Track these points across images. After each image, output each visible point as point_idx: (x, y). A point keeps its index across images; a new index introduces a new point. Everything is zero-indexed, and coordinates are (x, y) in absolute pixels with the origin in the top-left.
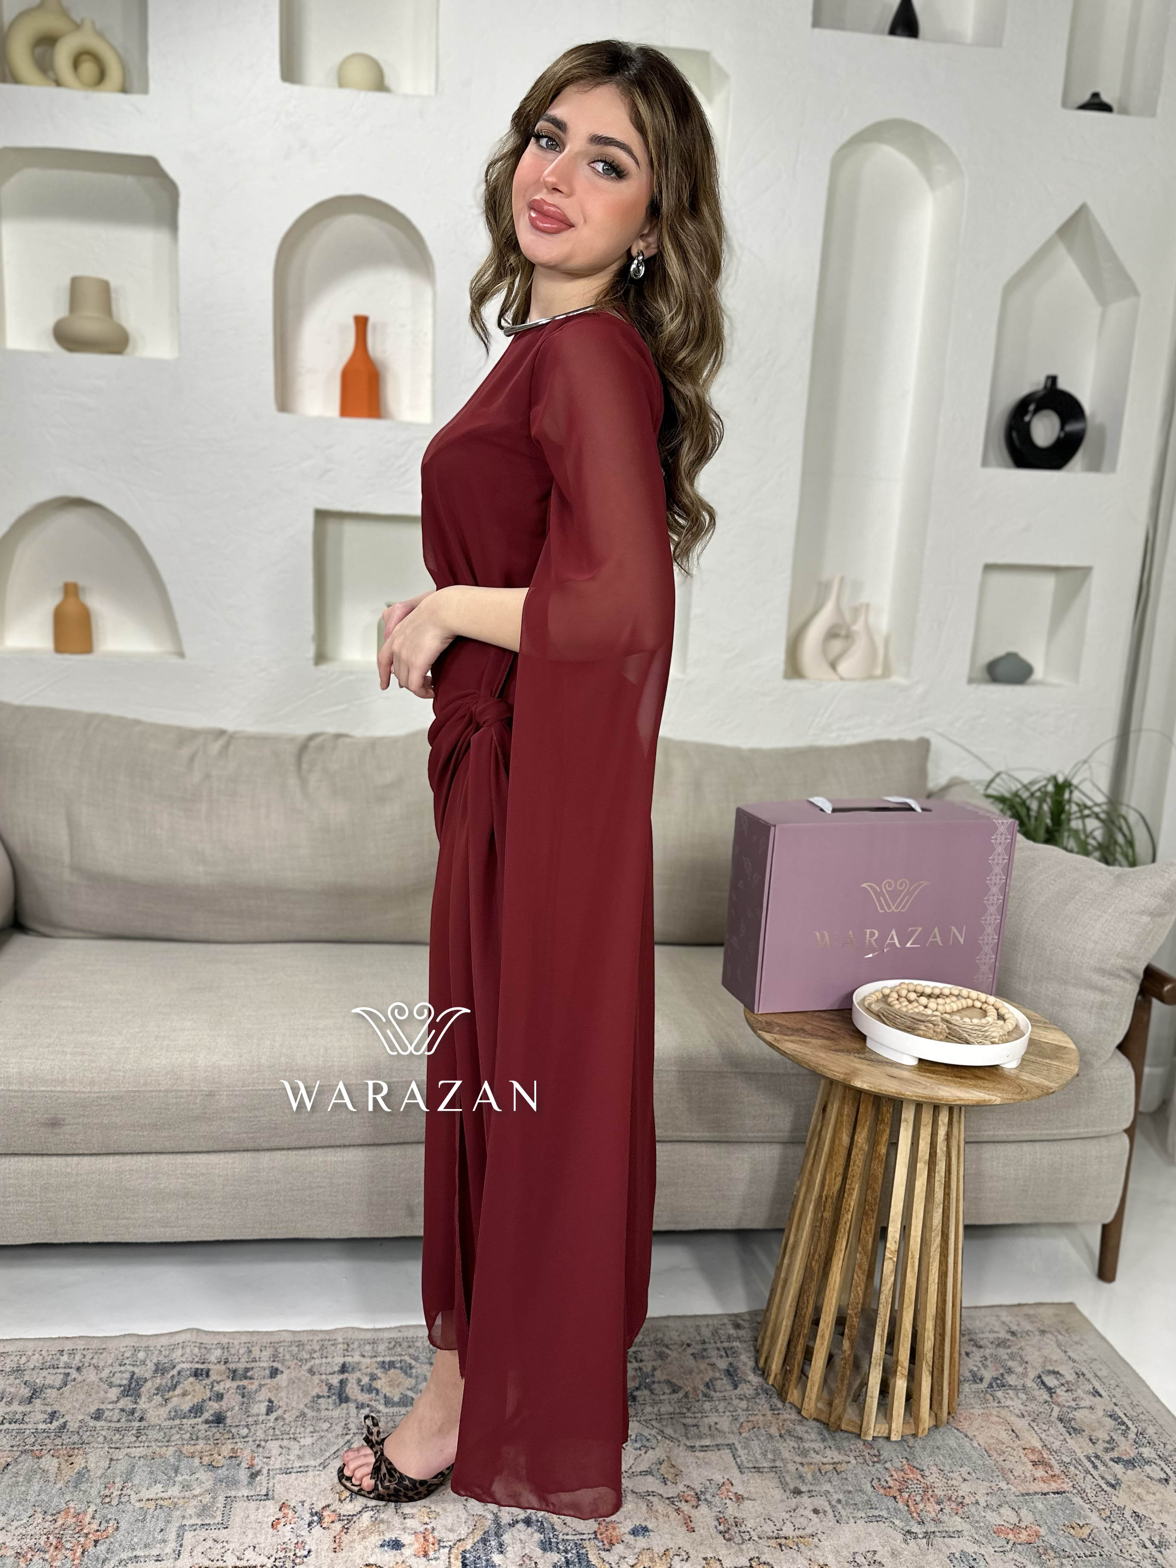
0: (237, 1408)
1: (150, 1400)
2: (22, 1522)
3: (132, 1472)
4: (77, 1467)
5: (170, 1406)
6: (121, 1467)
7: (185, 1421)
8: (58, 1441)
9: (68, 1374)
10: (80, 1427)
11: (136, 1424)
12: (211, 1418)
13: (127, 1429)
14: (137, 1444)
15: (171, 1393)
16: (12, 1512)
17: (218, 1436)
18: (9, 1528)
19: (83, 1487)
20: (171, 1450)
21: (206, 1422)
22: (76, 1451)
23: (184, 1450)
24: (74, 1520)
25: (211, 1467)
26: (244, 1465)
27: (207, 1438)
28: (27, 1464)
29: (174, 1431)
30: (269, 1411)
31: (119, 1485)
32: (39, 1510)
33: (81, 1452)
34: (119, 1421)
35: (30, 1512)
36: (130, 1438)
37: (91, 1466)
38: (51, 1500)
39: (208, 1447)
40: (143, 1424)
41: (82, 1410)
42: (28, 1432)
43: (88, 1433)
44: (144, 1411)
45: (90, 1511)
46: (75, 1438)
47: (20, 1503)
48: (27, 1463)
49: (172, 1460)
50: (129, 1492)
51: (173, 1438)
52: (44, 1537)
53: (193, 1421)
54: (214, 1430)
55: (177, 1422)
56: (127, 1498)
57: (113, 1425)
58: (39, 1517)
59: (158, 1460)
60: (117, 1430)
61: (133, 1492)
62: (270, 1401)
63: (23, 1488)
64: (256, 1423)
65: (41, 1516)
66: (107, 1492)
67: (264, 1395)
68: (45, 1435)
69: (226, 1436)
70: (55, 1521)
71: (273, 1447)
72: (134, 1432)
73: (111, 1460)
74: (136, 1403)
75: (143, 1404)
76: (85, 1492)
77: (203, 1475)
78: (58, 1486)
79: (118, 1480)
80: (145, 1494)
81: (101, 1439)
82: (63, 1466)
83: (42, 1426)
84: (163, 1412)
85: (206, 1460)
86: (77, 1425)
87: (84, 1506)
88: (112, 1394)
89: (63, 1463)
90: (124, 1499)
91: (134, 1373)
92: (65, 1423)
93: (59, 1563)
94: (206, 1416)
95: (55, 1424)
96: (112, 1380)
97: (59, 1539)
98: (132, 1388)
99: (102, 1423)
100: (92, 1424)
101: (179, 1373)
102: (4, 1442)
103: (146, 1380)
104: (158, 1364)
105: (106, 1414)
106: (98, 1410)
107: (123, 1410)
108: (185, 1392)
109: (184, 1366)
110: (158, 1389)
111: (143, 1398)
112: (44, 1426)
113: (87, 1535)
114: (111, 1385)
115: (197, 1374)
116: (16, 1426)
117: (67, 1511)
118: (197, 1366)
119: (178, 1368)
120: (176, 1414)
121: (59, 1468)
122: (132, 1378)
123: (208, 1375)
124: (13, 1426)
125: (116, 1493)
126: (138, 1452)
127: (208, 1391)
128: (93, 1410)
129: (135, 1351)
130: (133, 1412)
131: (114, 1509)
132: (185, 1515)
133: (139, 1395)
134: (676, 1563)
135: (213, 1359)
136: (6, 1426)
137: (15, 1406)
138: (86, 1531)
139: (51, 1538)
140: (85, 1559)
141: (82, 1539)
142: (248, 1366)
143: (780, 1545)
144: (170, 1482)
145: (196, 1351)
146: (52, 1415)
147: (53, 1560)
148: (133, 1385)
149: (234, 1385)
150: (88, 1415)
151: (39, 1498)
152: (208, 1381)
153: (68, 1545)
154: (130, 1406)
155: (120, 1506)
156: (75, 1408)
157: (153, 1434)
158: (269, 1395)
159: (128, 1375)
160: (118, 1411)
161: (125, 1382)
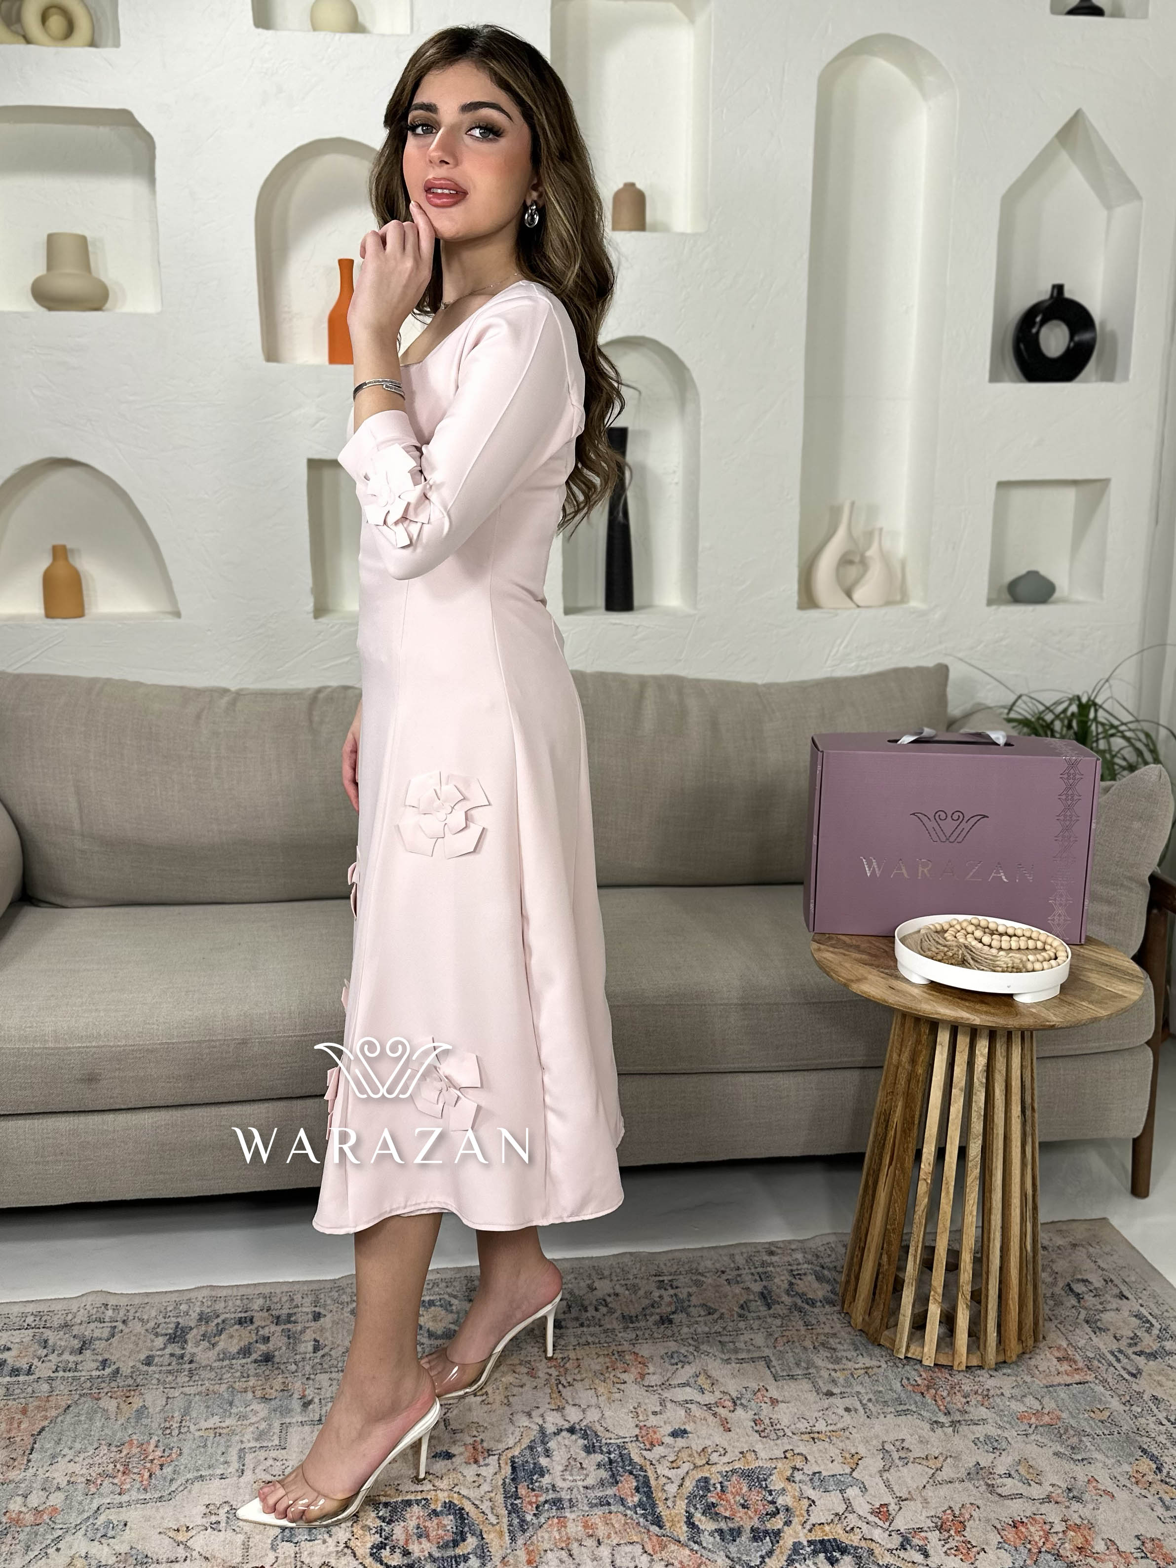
0: (284, 1348)
1: (197, 1344)
2: (89, 1454)
3: (189, 1407)
4: (135, 1407)
5: (217, 1349)
6: (179, 1403)
7: (234, 1361)
8: (113, 1384)
9: (115, 1327)
10: (133, 1372)
11: (187, 1366)
12: (259, 1358)
13: (179, 1371)
14: (191, 1383)
15: (217, 1338)
16: (78, 1446)
17: (267, 1373)
18: (77, 1459)
19: (144, 1422)
20: (224, 1386)
21: (256, 1361)
22: (132, 1393)
23: (236, 1387)
24: (139, 1449)
25: (265, 1399)
26: (296, 1396)
27: (257, 1375)
28: (87, 1405)
29: (224, 1370)
30: (316, 1349)
31: (177, 1418)
32: (103, 1442)
33: (137, 1393)
34: (169, 1365)
35: (96, 1445)
36: (183, 1378)
37: (149, 1404)
38: (114, 1434)
39: (260, 1382)
40: (193, 1366)
41: (132, 1358)
42: (83, 1378)
43: (141, 1377)
44: (193, 1355)
45: (153, 1442)
46: (130, 1381)
47: (85, 1438)
49: (226, 1395)
50: (188, 1424)
51: (225, 1376)
52: (112, 1466)
53: (242, 1361)
54: (264, 1368)
55: (227, 1362)
56: (186, 1429)
57: (164, 1368)
58: (104, 1449)
59: (213, 1396)
60: (169, 1372)
61: (191, 1424)
62: (315, 1340)
63: (86, 1426)
65: (106, 1448)
66: (167, 1424)
67: (309, 1336)
68: (100, 1380)
69: (276, 1372)
70: (121, 1451)
71: (323, 1379)
72: (186, 1373)
73: (168, 1398)
74: (183, 1348)
75: (190, 1348)
76: (145, 1426)
77: (255, 1406)
78: (119, 1423)
79: (176, 1414)
80: (203, 1425)
81: (155, 1381)
82: (123, 1406)
83: (95, 1373)
84: (212, 1354)
85: (259, 1393)
86: (129, 1371)
87: (146, 1438)
88: (160, 1342)
89: (122, 1403)
90: (182, 1430)
91: (178, 1323)
92: (118, 1370)
93: (128, 1486)
94: (254, 1356)
95: (108, 1371)
96: (158, 1330)
97: (126, 1465)
98: (178, 1336)
99: (153, 1368)
100: (146, 1368)
101: (223, 1321)
102: (61, 1388)
103: (191, 1329)
104: (201, 1314)
105: (156, 1360)
106: (148, 1357)
107: (172, 1355)
108: (232, 1337)
109: (227, 1316)
110: (204, 1335)
111: (190, 1344)
112: (98, 1373)
113: (152, 1461)
114: (157, 1335)
115: (240, 1322)
116: (71, 1374)
117: (131, 1442)
118: (240, 1315)
119: (222, 1317)
120: (224, 1356)
121: (118, 1407)
122: (177, 1327)
123: (252, 1322)
124: (68, 1374)
125: (175, 1425)
126: (192, 1390)
127: (254, 1336)
128: (143, 1357)
129: (177, 1304)
130: (182, 1357)
131: (175, 1439)
132: (244, 1440)
133: (186, 1342)
134: (715, 1457)
135: (256, 1307)
136: (61, 1374)
137: (66, 1356)
138: (150, 1458)
139: (118, 1466)
140: (153, 1481)
141: (148, 1465)
142: (291, 1312)
143: (813, 1439)
144: (227, 1414)
145: (238, 1302)
146: (104, 1363)
147: (122, 1484)
148: (178, 1333)
149: (279, 1329)
150: (139, 1361)
151: (103, 1433)
152: (253, 1327)
153: (135, 1470)
154: (178, 1352)
155: (180, 1436)
156: (125, 1356)
157: (205, 1374)
158: (314, 1336)
159: (173, 1326)
160: (168, 1356)
161: (170, 1331)
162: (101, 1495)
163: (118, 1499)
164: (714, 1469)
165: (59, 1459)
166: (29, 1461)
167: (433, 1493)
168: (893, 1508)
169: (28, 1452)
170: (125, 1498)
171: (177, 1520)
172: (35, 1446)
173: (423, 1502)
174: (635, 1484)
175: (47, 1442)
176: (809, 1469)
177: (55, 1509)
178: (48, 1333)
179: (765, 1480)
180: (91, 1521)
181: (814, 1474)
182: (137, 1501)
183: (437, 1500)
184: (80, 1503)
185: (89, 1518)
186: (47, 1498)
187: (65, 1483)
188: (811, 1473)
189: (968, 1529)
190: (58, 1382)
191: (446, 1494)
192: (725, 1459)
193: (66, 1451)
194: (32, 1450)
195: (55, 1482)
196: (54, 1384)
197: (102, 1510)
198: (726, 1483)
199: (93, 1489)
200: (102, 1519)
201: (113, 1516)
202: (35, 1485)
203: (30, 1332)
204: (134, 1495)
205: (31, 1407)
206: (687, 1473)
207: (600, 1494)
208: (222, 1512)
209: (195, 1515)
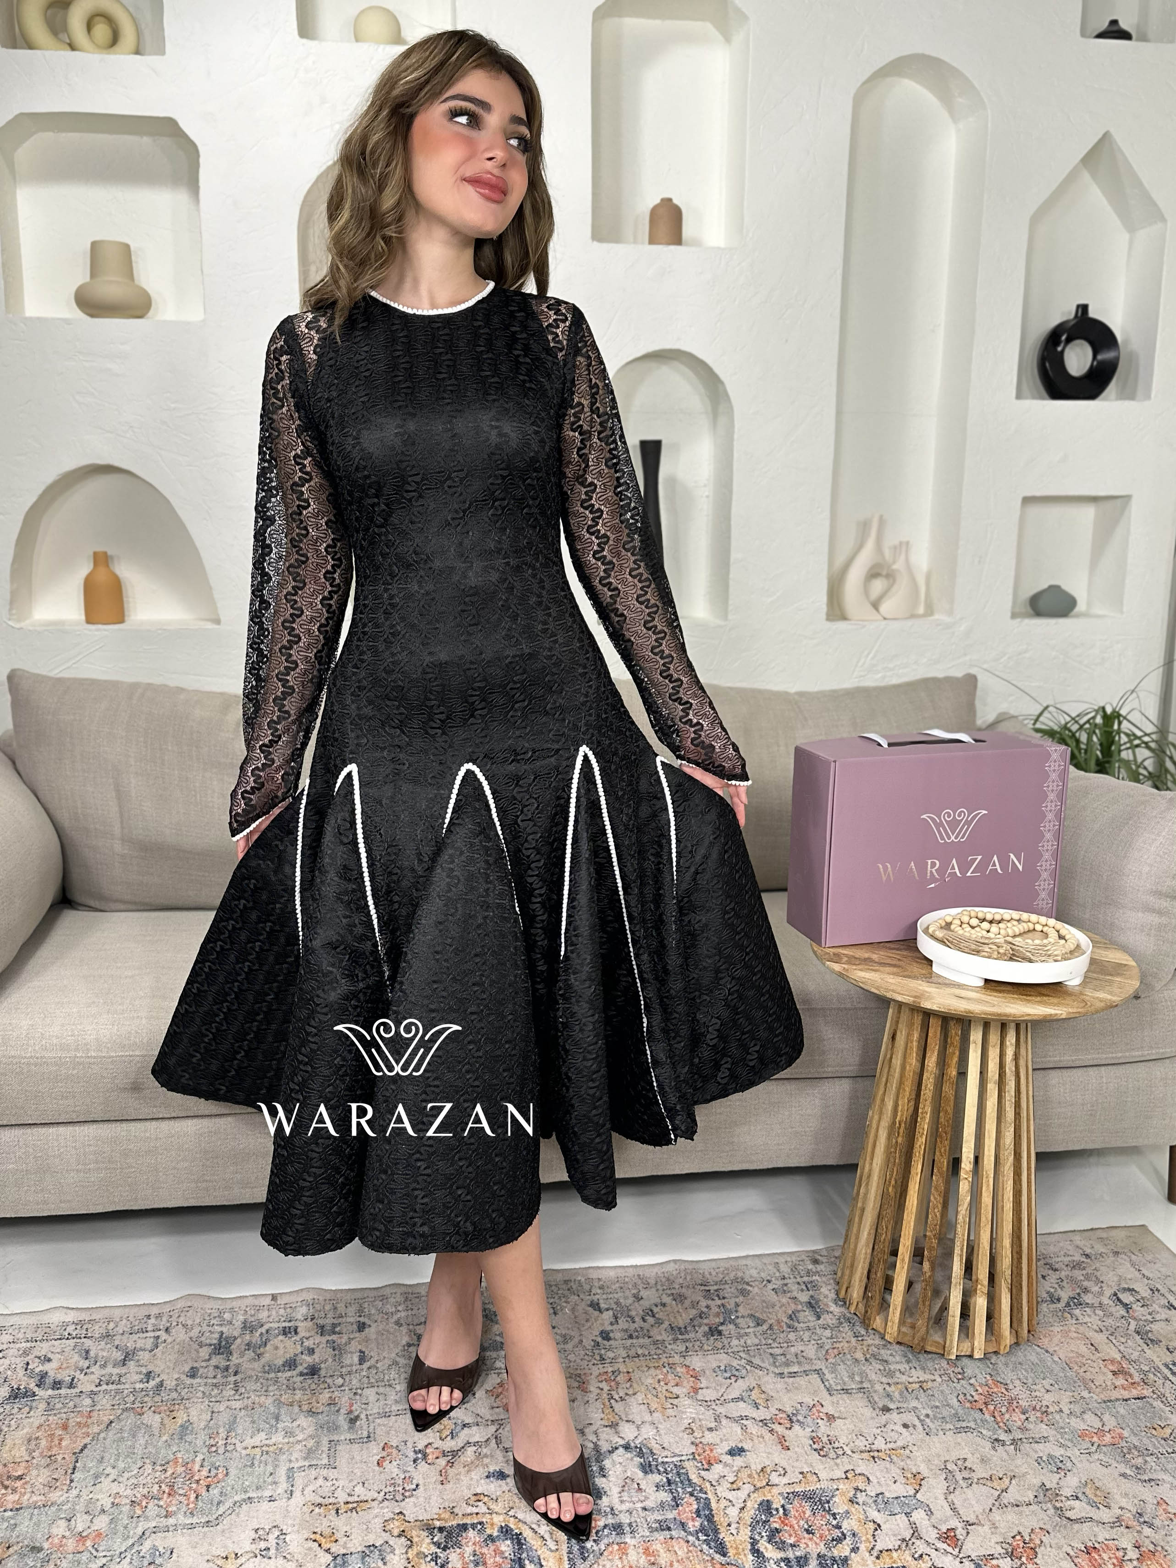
0: (330, 1360)
1: (242, 1355)
2: (132, 1473)
3: (234, 1422)
4: (180, 1421)
5: (263, 1361)
6: (224, 1418)
7: (280, 1374)
8: (157, 1398)
9: (158, 1337)
10: (177, 1385)
11: (232, 1379)
12: (305, 1371)
13: (225, 1384)
14: (237, 1397)
15: (262, 1349)
16: (121, 1465)
17: (313, 1386)
18: (121, 1479)
19: (189, 1438)
20: (270, 1400)
21: (301, 1374)
22: (177, 1406)
23: (283, 1400)
24: (184, 1468)
25: (311, 1412)
26: (343, 1411)
27: (303, 1389)
29: (270, 1383)
30: (362, 1360)
31: (223, 1435)
32: (148, 1461)
33: (182, 1407)
34: (215, 1377)
35: (140, 1464)
36: (229, 1392)
37: (194, 1419)
38: (158, 1453)
39: (306, 1397)
40: (238, 1377)
41: (177, 1369)
42: (126, 1391)
43: (186, 1390)
44: (238, 1365)
45: (198, 1459)
46: (174, 1395)
47: (128, 1456)
48: (130, 1420)
49: (272, 1409)
50: (234, 1441)
51: (271, 1388)
52: (156, 1487)
53: (289, 1374)
54: (310, 1381)
55: (272, 1375)
56: (232, 1447)
57: (210, 1381)
58: (148, 1468)
59: (258, 1410)
60: (215, 1385)
61: (237, 1442)
62: (361, 1351)
63: (129, 1443)
64: (350, 1373)
65: (150, 1467)
66: (212, 1442)
67: (355, 1346)
68: (144, 1393)
69: (322, 1386)
70: (165, 1470)
71: (370, 1394)
72: (231, 1386)
73: (213, 1412)
74: (229, 1359)
75: (235, 1359)
76: (190, 1443)
77: (304, 1421)
78: (164, 1438)
79: (221, 1430)
80: (250, 1442)
81: (200, 1394)
82: (166, 1421)
83: (139, 1386)
84: (258, 1365)
85: (305, 1408)
86: (174, 1383)
87: (192, 1456)
88: (205, 1352)
89: (166, 1418)
90: (230, 1448)
91: (222, 1333)
92: (162, 1382)
93: (174, 1508)
94: (300, 1369)
95: (152, 1383)
96: (203, 1339)
97: (172, 1487)
98: (223, 1347)
99: (198, 1380)
100: (189, 1381)
101: (267, 1331)
102: (104, 1402)
103: (235, 1338)
104: (245, 1322)
105: (201, 1371)
106: (192, 1368)
107: (217, 1367)
108: (276, 1348)
109: (272, 1325)
110: (248, 1345)
111: (235, 1355)
112: (141, 1386)
113: (198, 1482)
114: (201, 1345)
115: (285, 1332)
116: (114, 1387)
117: (176, 1461)
118: (284, 1324)
119: (266, 1327)
120: (270, 1368)
121: (162, 1423)
122: (221, 1336)
123: (296, 1333)
124: (110, 1387)
125: (221, 1442)
126: (238, 1405)
127: (299, 1347)
128: (187, 1368)
129: (221, 1313)
130: (227, 1368)
131: (221, 1457)
132: (293, 1459)
133: (231, 1353)
134: (774, 1478)
135: (299, 1317)
136: (104, 1387)
137: (109, 1369)
138: (196, 1478)
139: (163, 1486)
140: (200, 1504)
141: (194, 1486)
142: (335, 1321)
143: (873, 1457)
144: (273, 1429)
145: (282, 1311)
146: (149, 1375)
147: (168, 1506)
148: (223, 1343)
149: (324, 1339)
150: (183, 1373)
151: (146, 1451)
152: (297, 1338)
153: (181, 1492)
154: (224, 1364)
155: (227, 1454)
156: (168, 1367)
157: (251, 1385)
158: (359, 1347)
159: (217, 1336)
160: (211, 1368)
161: (215, 1342)
162: (147, 1519)
163: (164, 1522)
164: (775, 1491)
165: (102, 1479)
166: (72, 1481)
167: (488, 1516)
168: (960, 1533)
169: (70, 1471)
170: (171, 1521)
171: (225, 1547)
172: (78, 1465)
173: (479, 1527)
174: (696, 1507)
175: (88, 1461)
176: (872, 1491)
177: (99, 1535)
178: (88, 1343)
179: (828, 1502)
180: (136, 1548)
181: (877, 1495)
182: (184, 1526)
183: (492, 1524)
184: (126, 1527)
185: (133, 1545)
186: (91, 1521)
187: (110, 1505)
188: (873, 1494)
189: (1039, 1556)
190: (101, 1395)
191: (501, 1518)
192: (785, 1480)
193: (109, 1470)
194: (74, 1469)
195: (99, 1504)
196: (96, 1398)
197: (147, 1533)
198: (788, 1506)
199: (139, 1512)
200: (147, 1545)
201: (160, 1541)
202: (77, 1507)
203: (72, 1342)
204: (181, 1519)
205: (71, 1423)
206: (749, 1496)
207: (660, 1518)
208: (272, 1538)
209: (244, 1542)
